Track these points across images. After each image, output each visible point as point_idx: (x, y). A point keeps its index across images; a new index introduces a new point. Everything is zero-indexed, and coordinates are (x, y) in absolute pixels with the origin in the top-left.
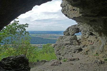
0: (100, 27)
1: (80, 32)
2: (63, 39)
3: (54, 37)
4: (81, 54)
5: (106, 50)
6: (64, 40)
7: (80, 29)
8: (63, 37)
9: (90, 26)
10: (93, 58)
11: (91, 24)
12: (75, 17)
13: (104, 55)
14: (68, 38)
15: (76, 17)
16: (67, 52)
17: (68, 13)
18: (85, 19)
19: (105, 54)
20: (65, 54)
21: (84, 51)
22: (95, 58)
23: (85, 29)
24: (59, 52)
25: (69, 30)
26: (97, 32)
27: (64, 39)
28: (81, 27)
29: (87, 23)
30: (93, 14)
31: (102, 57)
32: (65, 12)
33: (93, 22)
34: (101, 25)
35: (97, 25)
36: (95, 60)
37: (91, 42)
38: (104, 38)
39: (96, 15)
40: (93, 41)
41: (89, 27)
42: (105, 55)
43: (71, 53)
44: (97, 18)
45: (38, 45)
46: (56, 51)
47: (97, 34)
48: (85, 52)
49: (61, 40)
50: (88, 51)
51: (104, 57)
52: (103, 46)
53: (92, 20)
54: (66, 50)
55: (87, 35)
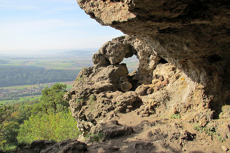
0: (185, 48)
1: (136, 54)
2: (93, 74)
3: (74, 63)
4: (138, 114)
5: (197, 103)
6: (94, 79)
7: (135, 48)
8: (92, 69)
9: (159, 44)
10: (169, 127)
11: (162, 38)
12: (117, 20)
13: (193, 116)
14: (106, 71)
15: (120, 21)
16: (104, 112)
17: (95, 8)
18: (147, 27)
19: (195, 114)
20: (97, 117)
21: (146, 107)
22: (174, 124)
23: (146, 48)
24: (81, 113)
25: (108, 49)
26: (176, 59)
27: (95, 76)
28: (138, 41)
29: (151, 36)
30: (167, 14)
31: (190, 122)
32: (88, 4)
33: (167, 33)
34: (188, 41)
35: (176, 41)
36: (173, 132)
37: (163, 80)
38: (193, 72)
39: (177, 15)
40: (166, 77)
41: (156, 47)
42: (195, 116)
43: (112, 112)
44: (178, 25)
45: (33, 86)
46: (74, 110)
47: (177, 62)
48: (147, 110)
49: (86, 80)
50: (156, 105)
51: (194, 121)
52: (192, 95)
53: (166, 29)
54: (101, 105)
55: (152, 64)
